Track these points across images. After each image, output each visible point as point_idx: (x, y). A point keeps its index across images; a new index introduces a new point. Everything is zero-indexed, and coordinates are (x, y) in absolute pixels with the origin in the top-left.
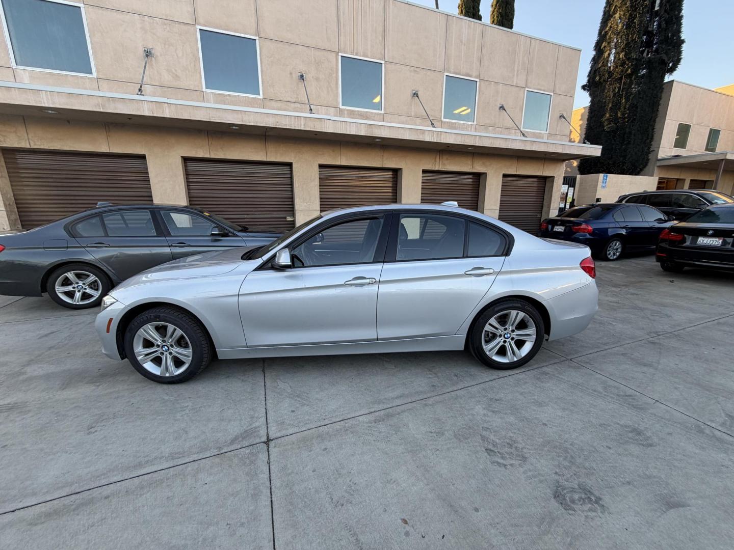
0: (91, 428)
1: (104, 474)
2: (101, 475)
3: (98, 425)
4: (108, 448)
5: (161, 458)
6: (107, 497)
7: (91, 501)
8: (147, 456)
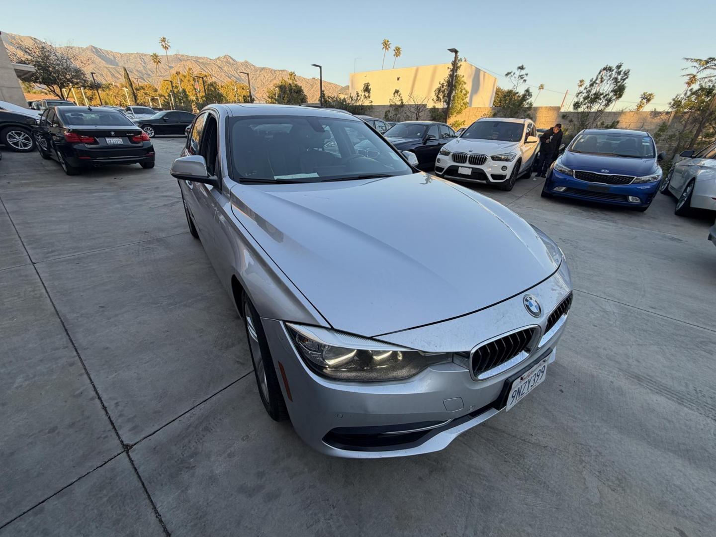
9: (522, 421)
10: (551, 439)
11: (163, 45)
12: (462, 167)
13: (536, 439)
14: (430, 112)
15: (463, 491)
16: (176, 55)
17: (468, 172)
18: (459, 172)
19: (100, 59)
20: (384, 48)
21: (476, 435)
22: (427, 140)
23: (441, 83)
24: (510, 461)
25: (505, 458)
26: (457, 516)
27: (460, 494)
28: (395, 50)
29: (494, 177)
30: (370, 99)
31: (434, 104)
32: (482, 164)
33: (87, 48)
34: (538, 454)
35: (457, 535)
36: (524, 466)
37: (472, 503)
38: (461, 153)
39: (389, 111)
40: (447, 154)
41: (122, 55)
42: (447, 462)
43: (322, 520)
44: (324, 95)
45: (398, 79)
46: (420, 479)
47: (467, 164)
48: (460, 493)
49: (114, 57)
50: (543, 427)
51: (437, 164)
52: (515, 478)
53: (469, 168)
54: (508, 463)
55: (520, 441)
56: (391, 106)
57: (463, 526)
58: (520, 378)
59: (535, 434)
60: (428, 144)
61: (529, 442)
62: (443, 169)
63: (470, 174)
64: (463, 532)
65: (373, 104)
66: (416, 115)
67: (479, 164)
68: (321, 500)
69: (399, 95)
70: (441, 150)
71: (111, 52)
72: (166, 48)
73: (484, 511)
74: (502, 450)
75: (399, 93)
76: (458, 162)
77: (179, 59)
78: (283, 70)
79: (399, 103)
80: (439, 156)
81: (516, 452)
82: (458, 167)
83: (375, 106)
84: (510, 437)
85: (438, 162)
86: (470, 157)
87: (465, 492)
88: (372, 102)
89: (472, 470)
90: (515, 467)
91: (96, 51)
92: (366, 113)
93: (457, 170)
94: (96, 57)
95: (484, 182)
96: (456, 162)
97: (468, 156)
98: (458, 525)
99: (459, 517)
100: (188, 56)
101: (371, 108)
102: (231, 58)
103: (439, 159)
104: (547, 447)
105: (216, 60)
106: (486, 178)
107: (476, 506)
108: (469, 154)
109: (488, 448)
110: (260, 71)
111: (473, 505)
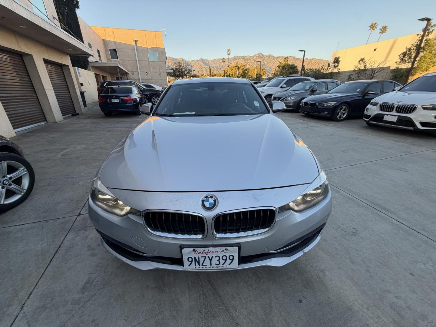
0: (354, 233)
1: (363, 206)
2: (364, 207)
3: (350, 231)
4: (354, 214)
5: (341, 194)
6: (367, 200)
7: (372, 203)
8: (344, 199)
9: (241, 299)
10: (248, 322)
11: (228, 53)
12: (387, 115)
13: (236, 315)
14: (392, 73)
15: (159, 307)
16: (235, 57)
17: (395, 119)
18: (384, 119)
19: (203, 64)
20: (370, 29)
21: (201, 287)
22: (365, 94)
23: (408, 48)
24: (203, 314)
25: (202, 310)
26: (142, 315)
27: (155, 308)
28: (381, 29)
29: (422, 124)
30: (338, 68)
31: (398, 66)
32: (410, 113)
33: (199, 60)
34: (227, 324)
35: (132, 323)
36: (208, 322)
37: (156, 316)
38: (388, 103)
39: (352, 75)
40: (375, 104)
41: (212, 61)
42: (168, 289)
43: (96, 274)
44: (304, 68)
45: (375, 50)
46: (147, 287)
47: (394, 113)
48: (156, 306)
49: (208, 62)
50: (253, 312)
51: (366, 113)
52: (194, 324)
53: (395, 116)
54: (200, 314)
55: (225, 309)
56: (355, 71)
57: (139, 322)
58: (192, 249)
59: (241, 312)
60: (366, 97)
61: (229, 313)
62: (370, 116)
63: (395, 121)
64: (135, 324)
65: (340, 71)
66: (371, 75)
67: (407, 113)
68: (104, 267)
69: (364, 63)
70: (372, 101)
71: (208, 60)
72: (229, 54)
73: (157, 324)
74: (206, 305)
75: (363, 61)
76: (385, 111)
77: (235, 58)
78: (291, 56)
79: (362, 68)
80: (369, 106)
81: (213, 312)
82: (384, 115)
83: (341, 72)
84: (221, 302)
85: (367, 111)
86: (397, 107)
87: (159, 308)
88: (339, 69)
89: (176, 302)
90: (202, 319)
91: (202, 60)
92: (333, 78)
93: (383, 118)
94: (202, 63)
95: (411, 128)
96: (383, 111)
97: (396, 106)
98: (138, 320)
99: (143, 317)
100: (240, 57)
101: (338, 73)
102: (262, 54)
103: (368, 108)
104: (238, 324)
105: (253, 56)
106: (413, 124)
107: (156, 318)
108: (396, 104)
109: (198, 298)
110: (277, 59)
111: (155, 317)
